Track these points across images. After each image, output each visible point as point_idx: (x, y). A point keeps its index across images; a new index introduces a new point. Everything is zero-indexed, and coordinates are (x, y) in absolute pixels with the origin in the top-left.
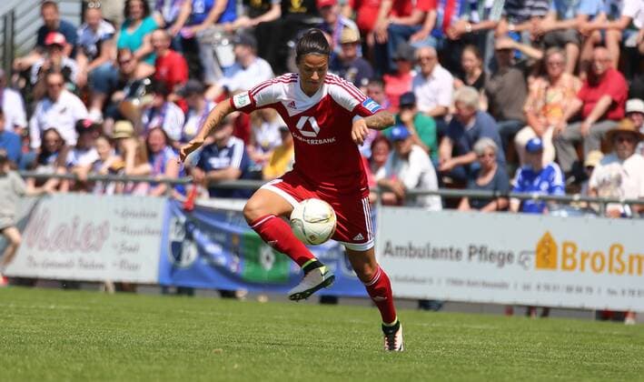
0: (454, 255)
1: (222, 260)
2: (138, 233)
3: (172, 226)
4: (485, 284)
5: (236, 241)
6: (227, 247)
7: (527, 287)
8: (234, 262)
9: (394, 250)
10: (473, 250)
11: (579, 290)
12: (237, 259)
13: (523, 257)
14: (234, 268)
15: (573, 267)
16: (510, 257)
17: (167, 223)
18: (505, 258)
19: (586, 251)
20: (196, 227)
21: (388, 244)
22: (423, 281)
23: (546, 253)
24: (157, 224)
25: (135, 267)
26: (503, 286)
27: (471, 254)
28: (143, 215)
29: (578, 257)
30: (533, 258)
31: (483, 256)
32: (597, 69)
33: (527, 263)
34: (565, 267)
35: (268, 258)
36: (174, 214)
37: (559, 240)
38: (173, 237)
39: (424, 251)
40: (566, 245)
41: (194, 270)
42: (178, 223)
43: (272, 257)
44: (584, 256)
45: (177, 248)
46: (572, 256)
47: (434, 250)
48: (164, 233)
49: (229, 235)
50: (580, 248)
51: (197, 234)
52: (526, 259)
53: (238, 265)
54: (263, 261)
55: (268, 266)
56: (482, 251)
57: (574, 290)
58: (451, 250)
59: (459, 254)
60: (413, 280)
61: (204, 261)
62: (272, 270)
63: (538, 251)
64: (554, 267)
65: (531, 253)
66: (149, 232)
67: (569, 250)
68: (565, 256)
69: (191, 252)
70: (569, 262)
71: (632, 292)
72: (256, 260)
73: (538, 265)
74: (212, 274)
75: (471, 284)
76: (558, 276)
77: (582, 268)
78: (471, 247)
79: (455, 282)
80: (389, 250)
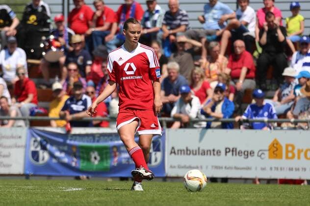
0: (215, 153)
1: (66, 160)
2: (10, 147)
3: (32, 142)
4: (236, 168)
5: (74, 150)
6: (68, 153)
7: (263, 169)
8: (73, 161)
9: (176, 152)
10: (228, 150)
11: (297, 169)
12: (75, 159)
13: (260, 153)
14: (74, 164)
15: (293, 157)
16: (252, 153)
17: (28, 141)
18: (248, 154)
19: (301, 148)
20: (47, 143)
21: (173, 148)
22: (196, 167)
23: (275, 150)
24: (22, 142)
25: (9, 166)
26: (248, 168)
27: (226, 152)
28: (12, 137)
29: (296, 152)
30: (267, 153)
31: (234, 153)
32: (237, 52)
33: (263, 156)
34: (287, 157)
35: (95, 158)
36: (33, 136)
37: (283, 144)
38: (33, 149)
39: (196, 151)
40: (287, 146)
41: (47, 166)
42: (35, 141)
43: (98, 158)
44: (300, 151)
45: (35, 155)
46: (292, 152)
47: (203, 151)
48: (26, 147)
49: (70, 146)
50: (297, 147)
51: (48, 146)
52: (263, 153)
53: (76, 163)
54: (93, 159)
55: (96, 162)
56: (233, 150)
57: (294, 170)
58: (214, 150)
59: (219, 152)
61: (54, 161)
62: (98, 164)
63: (269, 150)
64: (281, 157)
65: (265, 150)
66: (17, 146)
67: (290, 148)
68: (287, 151)
69: (44, 156)
70: (290, 155)
72: (89, 160)
73: (270, 157)
74: (59, 168)
75: (227, 168)
76: (283, 162)
77: (299, 158)
78: (226, 149)
79: (217, 167)
80: (173, 152)
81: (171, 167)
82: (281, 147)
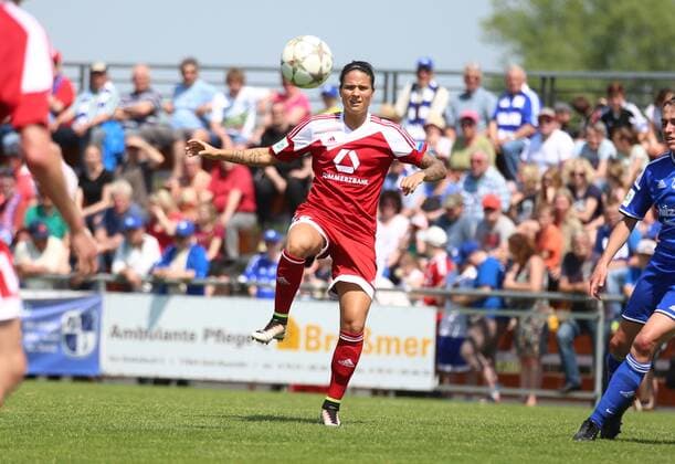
0: (188, 337)
4: (221, 363)
7: (267, 366)
9: (122, 333)
10: (209, 333)
15: (317, 348)
21: (115, 328)
22: (154, 361)
26: (242, 365)
27: (206, 336)
29: (322, 338)
31: (221, 338)
34: (308, 348)
39: (156, 333)
40: (309, 328)
44: (329, 338)
46: (316, 338)
47: (166, 333)
50: (325, 331)
56: (218, 334)
58: (185, 333)
59: (192, 337)
60: (144, 360)
64: (296, 347)
67: (313, 333)
68: (309, 338)
70: (313, 343)
71: (380, 371)
75: (206, 363)
76: (300, 356)
77: (327, 349)
78: (206, 330)
79: (190, 362)
80: (115, 332)
81: (113, 359)
82: (298, 331)
